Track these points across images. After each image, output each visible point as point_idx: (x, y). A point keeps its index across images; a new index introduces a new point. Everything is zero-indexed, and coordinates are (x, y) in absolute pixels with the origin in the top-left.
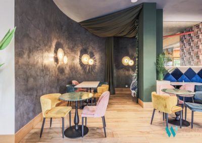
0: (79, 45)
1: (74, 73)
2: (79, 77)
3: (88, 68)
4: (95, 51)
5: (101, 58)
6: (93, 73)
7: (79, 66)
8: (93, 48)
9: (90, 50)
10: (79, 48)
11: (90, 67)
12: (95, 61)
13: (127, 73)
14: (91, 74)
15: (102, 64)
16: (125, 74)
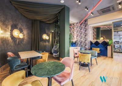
0: (10, 20)
1: (5, 45)
2: (11, 49)
3: (18, 40)
4: (24, 28)
5: (28, 33)
6: (22, 44)
7: (10, 39)
8: (22, 25)
9: (19, 26)
10: (10, 23)
11: (20, 40)
12: (24, 35)
13: (45, 44)
14: (21, 45)
15: (29, 38)
16: (44, 44)
